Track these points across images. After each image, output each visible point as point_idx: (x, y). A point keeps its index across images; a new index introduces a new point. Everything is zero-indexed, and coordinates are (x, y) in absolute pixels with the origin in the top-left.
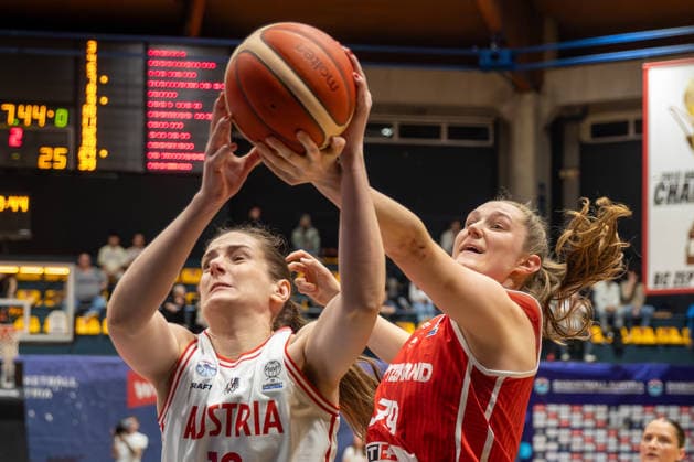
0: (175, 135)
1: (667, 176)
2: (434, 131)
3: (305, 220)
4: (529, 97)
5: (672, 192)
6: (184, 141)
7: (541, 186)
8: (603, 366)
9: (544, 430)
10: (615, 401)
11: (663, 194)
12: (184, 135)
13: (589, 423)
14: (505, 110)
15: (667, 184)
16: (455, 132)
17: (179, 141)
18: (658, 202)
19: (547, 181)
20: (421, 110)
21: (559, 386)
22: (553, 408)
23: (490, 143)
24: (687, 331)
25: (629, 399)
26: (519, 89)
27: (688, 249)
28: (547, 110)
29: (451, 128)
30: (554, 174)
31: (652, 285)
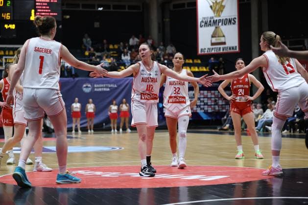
0: (44, 7)
1: (204, 18)
2: (124, 7)
3: (86, 35)
5: (206, 23)
6: (47, 9)
7: (159, 24)
11: (203, 24)
12: (48, 7)
15: (204, 21)
16: (130, 7)
17: (46, 9)
18: (201, 27)
23: (141, 11)
24: (208, 68)
27: (211, 41)
29: (129, 6)
30: (163, 20)
31: (200, 52)
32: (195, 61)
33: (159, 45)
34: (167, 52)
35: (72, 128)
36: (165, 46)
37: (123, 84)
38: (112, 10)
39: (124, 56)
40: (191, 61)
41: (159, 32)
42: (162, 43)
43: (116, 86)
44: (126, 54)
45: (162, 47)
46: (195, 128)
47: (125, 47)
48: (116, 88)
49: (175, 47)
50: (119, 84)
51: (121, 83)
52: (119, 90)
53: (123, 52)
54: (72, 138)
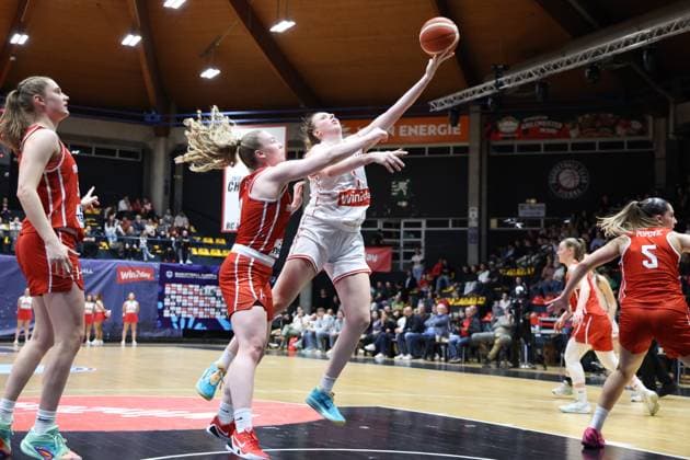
1: (235, 178)
2: (112, 152)
4: (162, 139)
7: (166, 181)
8: (197, 266)
9: (170, 295)
10: (203, 283)
11: (233, 187)
13: (191, 293)
14: (151, 144)
15: (234, 182)
16: (122, 153)
18: (229, 190)
19: (169, 179)
20: (106, 141)
21: (177, 275)
22: (174, 285)
23: (139, 160)
25: (210, 282)
26: (158, 135)
28: (171, 146)
29: (120, 151)
30: (172, 176)
31: (225, 229)
32: (218, 241)
33: (164, 213)
34: (175, 225)
35: (14, 335)
36: (173, 214)
37: (102, 269)
38: (93, 155)
39: (109, 226)
40: (211, 241)
41: (166, 193)
42: (168, 211)
43: (91, 272)
44: (111, 224)
45: (168, 218)
46: (210, 343)
47: (111, 213)
48: (91, 276)
49: (188, 217)
50: (96, 269)
51: (101, 267)
52: (95, 280)
53: (108, 220)
54: (12, 351)
